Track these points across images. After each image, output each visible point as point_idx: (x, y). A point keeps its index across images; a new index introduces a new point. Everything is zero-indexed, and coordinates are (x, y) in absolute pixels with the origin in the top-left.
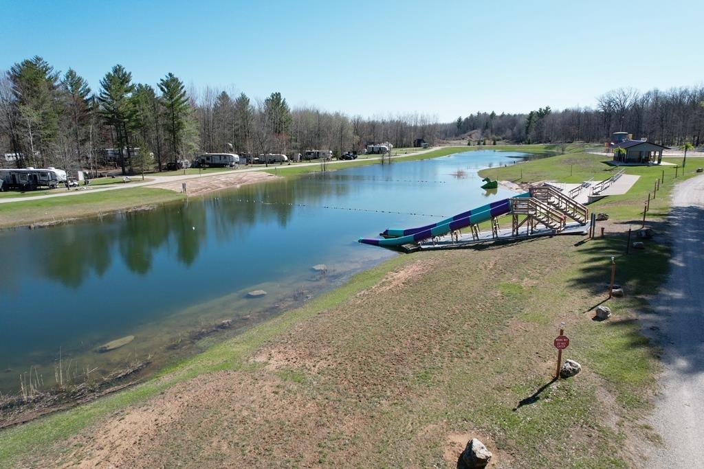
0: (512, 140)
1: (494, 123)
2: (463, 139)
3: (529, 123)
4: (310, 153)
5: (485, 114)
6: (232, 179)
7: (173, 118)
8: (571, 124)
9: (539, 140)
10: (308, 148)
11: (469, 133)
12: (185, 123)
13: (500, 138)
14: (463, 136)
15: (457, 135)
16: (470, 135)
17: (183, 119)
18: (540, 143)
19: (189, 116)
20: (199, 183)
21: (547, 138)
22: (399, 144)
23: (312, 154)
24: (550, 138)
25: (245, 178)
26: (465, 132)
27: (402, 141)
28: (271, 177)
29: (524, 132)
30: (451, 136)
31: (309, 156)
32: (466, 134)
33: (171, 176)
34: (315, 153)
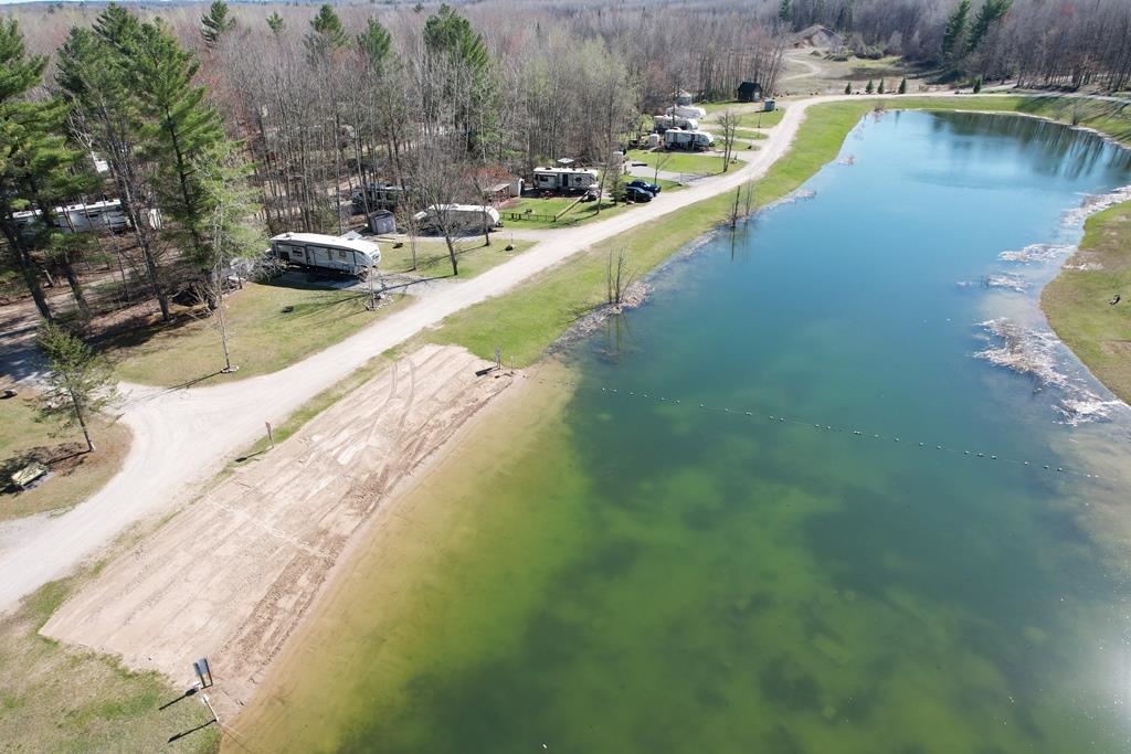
2: (797, 46)
13: (877, 50)
14: (795, 37)
18: (989, 80)
23: (551, 180)
26: (798, 29)
27: (710, 82)
28: (488, 388)
31: (543, 185)
32: (799, 33)
33: (188, 386)
34: (556, 177)
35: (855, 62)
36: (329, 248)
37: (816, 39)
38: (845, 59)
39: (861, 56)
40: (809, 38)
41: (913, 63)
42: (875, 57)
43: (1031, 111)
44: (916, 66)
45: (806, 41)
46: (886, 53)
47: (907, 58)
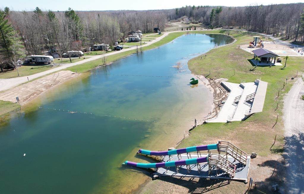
1: (194, 12)
2: (179, 21)
3: (212, 15)
4: (96, 47)
5: (190, 6)
6: (50, 81)
7: (3, 37)
8: (232, 19)
9: (217, 26)
10: (95, 43)
11: (182, 17)
13: (197, 21)
14: (179, 19)
15: (176, 19)
17: (10, 39)
18: (217, 27)
20: (28, 89)
21: (221, 25)
22: (146, 31)
24: (222, 25)
25: (58, 79)
26: (180, 17)
27: (147, 29)
28: (74, 75)
29: (209, 20)
30: (173, 19)
31: (96, 48)
32: (180, 18)
33: (10, 78)
34: (99, 47)
35: (191, 24)
36: (41, 57)
37: (184, 19)
38: (189, 24)
39: (193, 23)
40: (182, 19)
41: (205, 24)
42: (197, 23)
43: (222, 33)
44: (205, 25)
45: (182, 20)
46: (199, 22)
47: (204, 23)
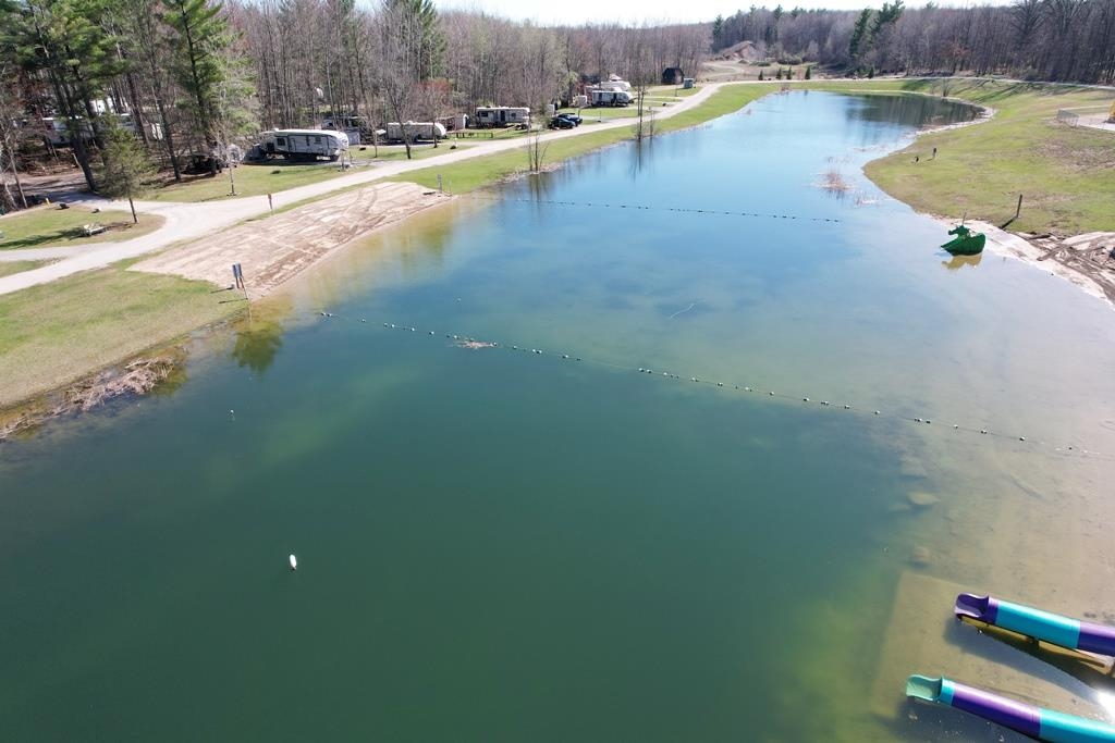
0: (822, 63)
1: (781, 28)
2: (728, 58)
3: (860, 33)
4: (485, 114)
5: (764, 10)
6: (347, 215)
7: (192, 56)
10: (481, 101)
11: (737, 46)
12: (221, 68)
13: (798, 57)
14: (726, 51)
15: (715, 51)
16: (739, 52)
17: (215, 58)
19: (228, 50)
20: (273, 240)
21: (901, 63)
23: (491, 116)
24: (906, 65)
25: (375, 209)
26: (728, 45)
28: (432, 200)
29: (846, 50)
31: (484, 120)
32: (730, 48)
33: (202, 201)
34: (495, 114)
35: (775, 66)
36: (308, 136)
38: (768, 65)
39: (782, 62)
41: (826, 65)
42: (795, 63)
43: (913, 90)
45: (736, 54)
